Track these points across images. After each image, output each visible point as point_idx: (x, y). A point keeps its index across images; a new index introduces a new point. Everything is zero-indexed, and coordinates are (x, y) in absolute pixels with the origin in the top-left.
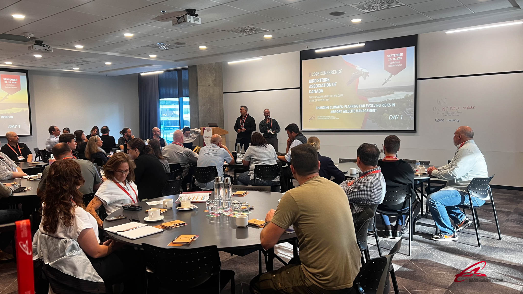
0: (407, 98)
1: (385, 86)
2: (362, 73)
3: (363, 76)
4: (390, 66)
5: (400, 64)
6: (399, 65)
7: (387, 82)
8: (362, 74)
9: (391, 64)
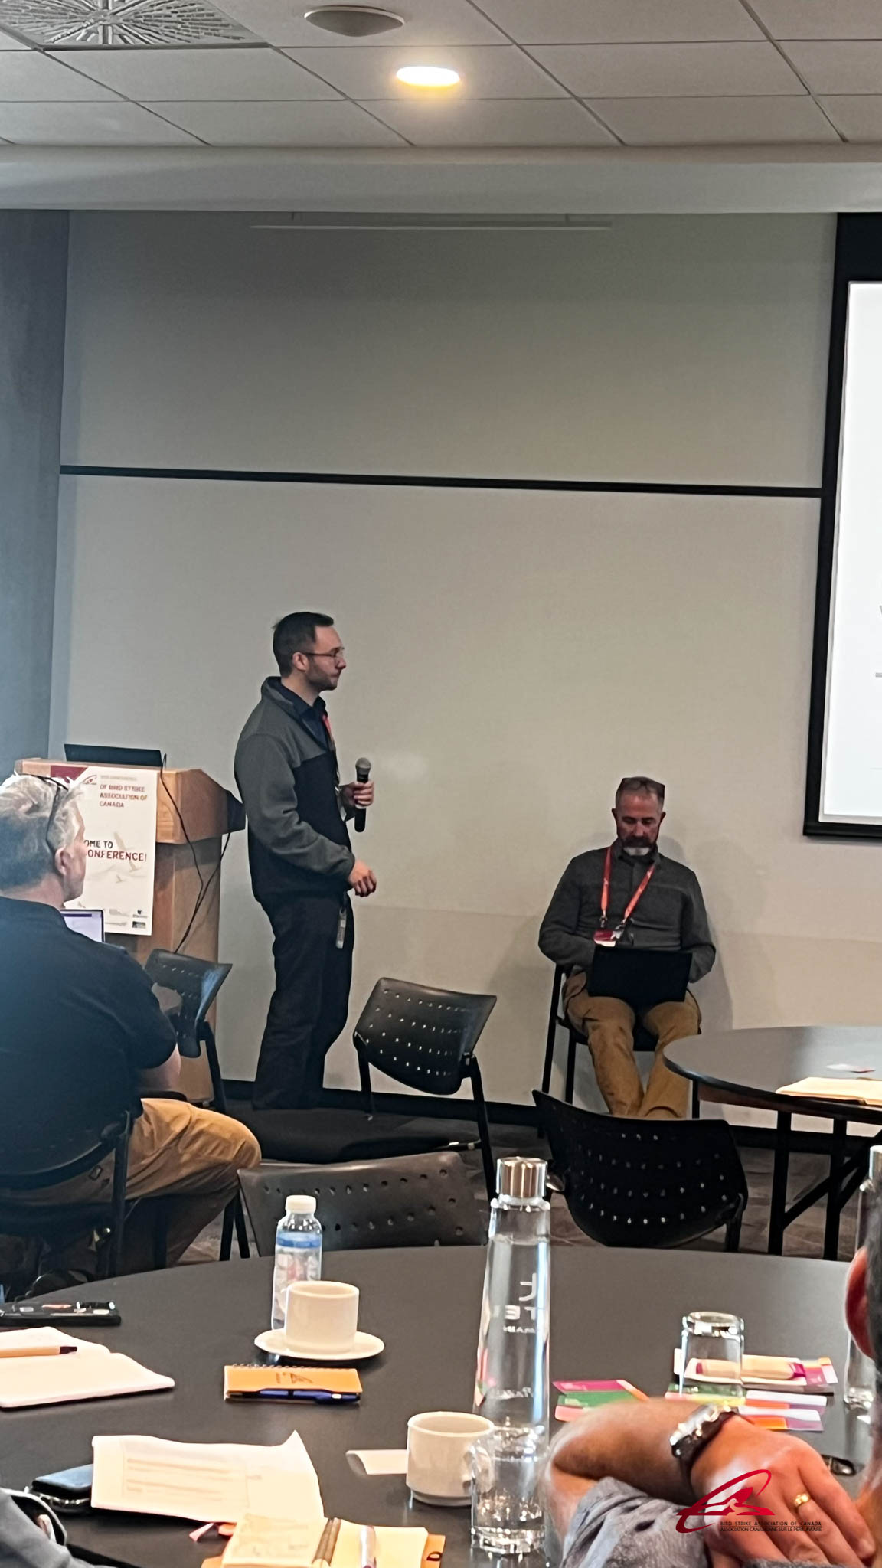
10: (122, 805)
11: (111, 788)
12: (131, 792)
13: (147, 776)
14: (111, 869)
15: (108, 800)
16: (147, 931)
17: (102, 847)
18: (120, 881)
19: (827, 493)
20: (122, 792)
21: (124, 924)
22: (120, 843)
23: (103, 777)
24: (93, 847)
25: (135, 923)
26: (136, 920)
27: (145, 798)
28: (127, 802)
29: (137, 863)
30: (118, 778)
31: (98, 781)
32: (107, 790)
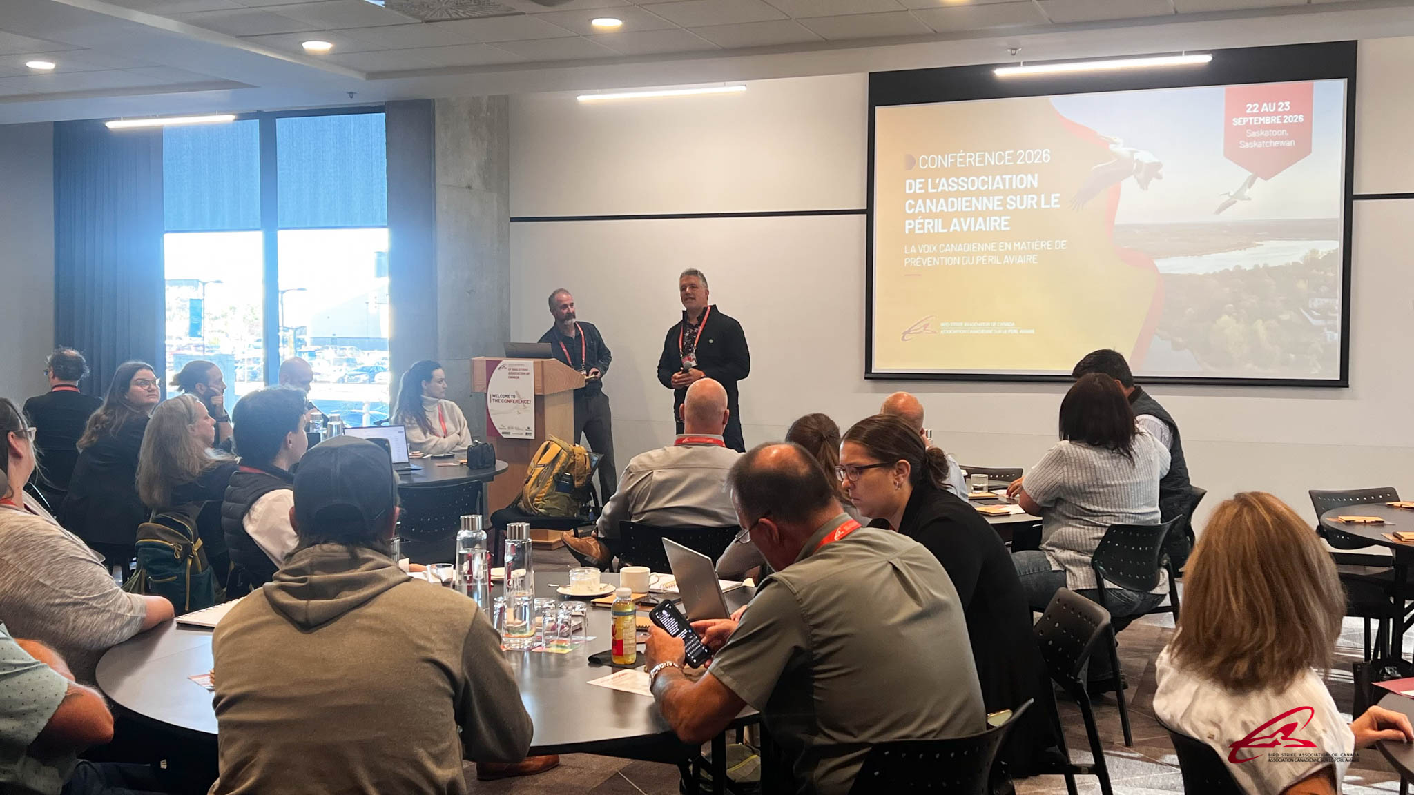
0: (1312, 262)
1: (1228, 216)
2: (1135, 164)
3: (1135, 177)
4: (1247, 145)
5: (1289, 138)
6: (1282, 143)
7: (1235, 202)
8: (1135, 168)
9: (1250, 140)
10: (518, 378)
11: (514, 369)
12: (522, 371)
13: (529, 363)
14: (516, 408)
15: (512, 375)
16: (533, 437)
17: (511, 398)
18: (519, 413)
19: (869, 212)
20: (518, 371)
21: (521, 434)
22: (518, 394)
23: (509, 365)
24: (506, 398)
25: (527, 433)
26: (528, 432)
27: (528, 374)
28: (519, 376)
29: (526, 405)
30: (516, 365)
31: (507, 366)
32: (511, 371)
